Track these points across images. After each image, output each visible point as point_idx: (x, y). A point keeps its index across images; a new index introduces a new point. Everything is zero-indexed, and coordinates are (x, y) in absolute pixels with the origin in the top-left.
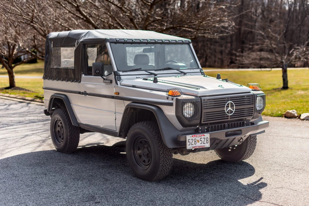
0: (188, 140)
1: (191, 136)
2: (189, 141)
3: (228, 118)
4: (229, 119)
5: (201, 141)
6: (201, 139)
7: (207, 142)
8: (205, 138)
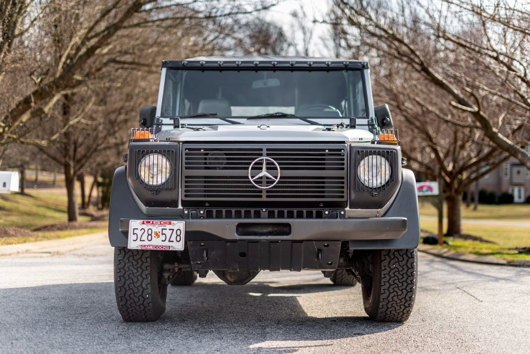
0: (134, 229)
1: (142, 221)
2: (136, 231)
3: (261, 196)
4: (264, 199)
5: (162, 234)
6: (164, 232)
7: (178, 239)
8: (173, 230)
